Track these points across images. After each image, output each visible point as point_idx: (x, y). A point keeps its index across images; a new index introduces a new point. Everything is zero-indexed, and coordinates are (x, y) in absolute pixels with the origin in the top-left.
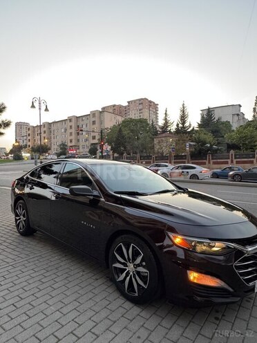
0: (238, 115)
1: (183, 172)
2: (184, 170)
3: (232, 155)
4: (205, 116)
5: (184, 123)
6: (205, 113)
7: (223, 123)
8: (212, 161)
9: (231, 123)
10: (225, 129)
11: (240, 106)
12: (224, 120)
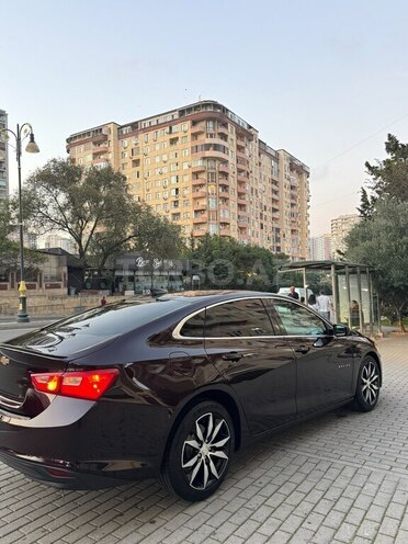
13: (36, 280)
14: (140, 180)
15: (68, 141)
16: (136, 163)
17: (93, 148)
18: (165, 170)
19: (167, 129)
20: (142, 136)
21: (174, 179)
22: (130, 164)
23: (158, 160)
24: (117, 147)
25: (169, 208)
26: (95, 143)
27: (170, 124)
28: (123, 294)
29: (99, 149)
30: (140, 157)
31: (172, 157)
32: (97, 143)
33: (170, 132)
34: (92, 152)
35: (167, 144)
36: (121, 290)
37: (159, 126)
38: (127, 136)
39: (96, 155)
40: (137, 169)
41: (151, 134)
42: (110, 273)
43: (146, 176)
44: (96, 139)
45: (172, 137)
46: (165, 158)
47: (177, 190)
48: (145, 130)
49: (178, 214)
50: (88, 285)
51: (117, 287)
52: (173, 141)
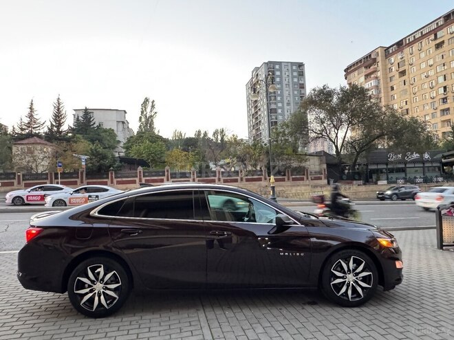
0: (123, 123)
1: (90, 196)
2: (91, 194)
3: (140, 172)
4: (80, 118)
5: (59, 125)
6: (81, 114)
7: (105, 131)
8: (115, 180)
9: (115, 132)
10: (108, 138)
11: (125, 112)
12: (106, 126)
13: (304, 175)
14: (406, 87)
15: (345, 71)
16: (403, 73)
17: (364, 71)
18: (431, 73)
19: (432, 37)
20: (407, 50)
21: (441, 79)
22: (397, 76)
23: (423, 66)
24: (385, 66)
25: (436, 106)
26: (366, 67)
27: (435, 32)
28: (376, 183)
29: (369, 71)
30: (406, 67)
31: (439, 59)
32: (367, 67)
33: (436, 38)
34: (364, 74)
35: (432, 50)
36: (374, 180)
37: (423, 36)
38: (393, 53)
39: (367, 76)
40: (403, 78)
41: (416, 47)
42: (365, 167)
43: (412, 82)
44: (367, 64)
45: (438, 42)
46: (431, 62)
47: (445, 88)
48: (411, 44)
49: (448, 109)
50: (344, 177)
51: (371, 178)
52: (438, 46)
